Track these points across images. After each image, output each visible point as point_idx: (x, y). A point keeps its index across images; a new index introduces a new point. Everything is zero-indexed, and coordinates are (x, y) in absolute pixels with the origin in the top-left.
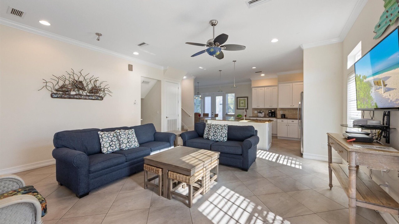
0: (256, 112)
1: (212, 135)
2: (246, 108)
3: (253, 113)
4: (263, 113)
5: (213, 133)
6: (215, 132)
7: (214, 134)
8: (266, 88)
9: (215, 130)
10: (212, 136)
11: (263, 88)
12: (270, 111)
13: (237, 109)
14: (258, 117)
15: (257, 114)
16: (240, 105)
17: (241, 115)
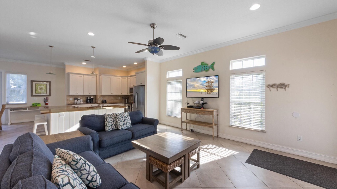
0: (71, 99)
1: (121, 124)
2: (48, 94)
3: (67, 100)
4: (82, 100)
5: (122, 123)
6: (124, 121)
7: (124, 122)
8: (85, 76)
9: (123, 119)
10: (122, 126)
11: (83, 76)
12: (89, 98)
13: (32, 95)
14: (74, 104)
15: (73, 101)
16: (37, 90)
17: (39, 104)
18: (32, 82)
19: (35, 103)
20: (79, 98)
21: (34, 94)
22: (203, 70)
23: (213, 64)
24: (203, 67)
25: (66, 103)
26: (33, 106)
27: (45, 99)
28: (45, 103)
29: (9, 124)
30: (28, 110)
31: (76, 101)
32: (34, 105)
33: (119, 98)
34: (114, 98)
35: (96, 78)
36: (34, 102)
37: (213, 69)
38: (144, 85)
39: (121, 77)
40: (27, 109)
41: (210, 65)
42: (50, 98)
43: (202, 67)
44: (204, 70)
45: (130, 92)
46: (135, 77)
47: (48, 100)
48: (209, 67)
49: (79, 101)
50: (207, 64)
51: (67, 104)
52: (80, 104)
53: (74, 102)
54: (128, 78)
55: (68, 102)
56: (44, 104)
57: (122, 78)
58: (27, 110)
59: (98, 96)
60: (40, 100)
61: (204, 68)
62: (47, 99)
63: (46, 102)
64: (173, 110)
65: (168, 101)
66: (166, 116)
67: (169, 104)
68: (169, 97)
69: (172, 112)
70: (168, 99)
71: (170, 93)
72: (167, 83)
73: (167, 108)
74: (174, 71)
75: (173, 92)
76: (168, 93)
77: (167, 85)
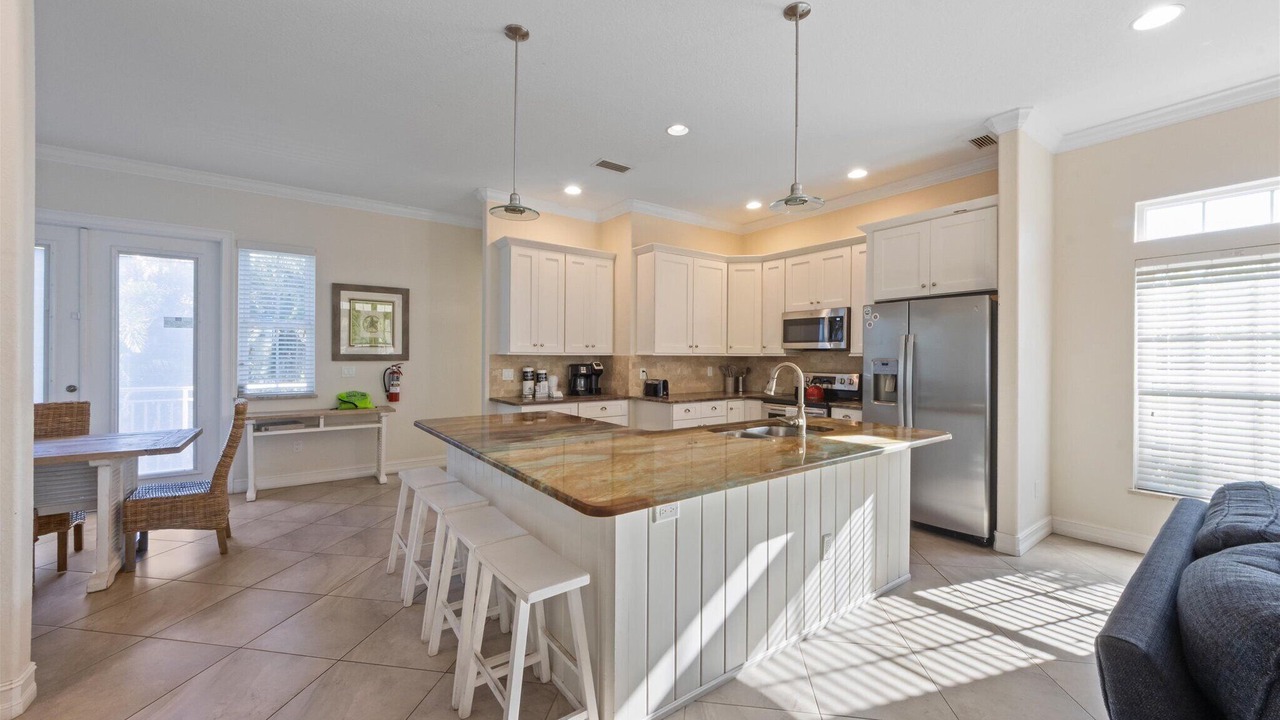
0: (509, 374)
2: (399, 351)
3: (494, 380)
4: (554, 380)
8: (570, 258)
11: (560, 257)
12: (583, 370)
13: (336, 356)
14: (520, 399)
15: (515, 387)
16: (355, 332)
17: (364, 395)
18: (337, 289)
19: (351, 395)
20: (544, 372)
21: (344, 350)
25: (487, 397)
26: (343, 406)
27: (388, 371)
28: (387, 391)
29: (251, 495)
30: (325, 425)
31: (529, 384)
32: (345, 402)
33: (710, 371)
34: (690, 369)
35: (612, 267)
36: (343, 390)
38: (993, 287)
39: (729, 262)
40: (322, 421)
42: (405, 366)
45: (786, 340)
46: (863, 247)
47: (401, 378)
49: (544, 384)
51: (491, 399)
52: (550, 400)
53: (521, 390)
54: (767, 265)
55: (494, 388)
56: (383, 395)
57: (733, 267)
58: (322, 428)
59: (627, 359)
60: (365, 379)
62: (394, 375)
63: (393, 390)
64: (1205, 457)
65: (1141, 394)
66: (1132, 493)
67: (1156, 412)
68: (1152, 367)
69: (1194, 472)
70: (1145, 385)
71: (1171, 341)
72: (1140, 274)
73: (1136, 443)
74: (1202, 196)
75: (1218, 337)
76: (1140, 341)
77: (1139, 288)
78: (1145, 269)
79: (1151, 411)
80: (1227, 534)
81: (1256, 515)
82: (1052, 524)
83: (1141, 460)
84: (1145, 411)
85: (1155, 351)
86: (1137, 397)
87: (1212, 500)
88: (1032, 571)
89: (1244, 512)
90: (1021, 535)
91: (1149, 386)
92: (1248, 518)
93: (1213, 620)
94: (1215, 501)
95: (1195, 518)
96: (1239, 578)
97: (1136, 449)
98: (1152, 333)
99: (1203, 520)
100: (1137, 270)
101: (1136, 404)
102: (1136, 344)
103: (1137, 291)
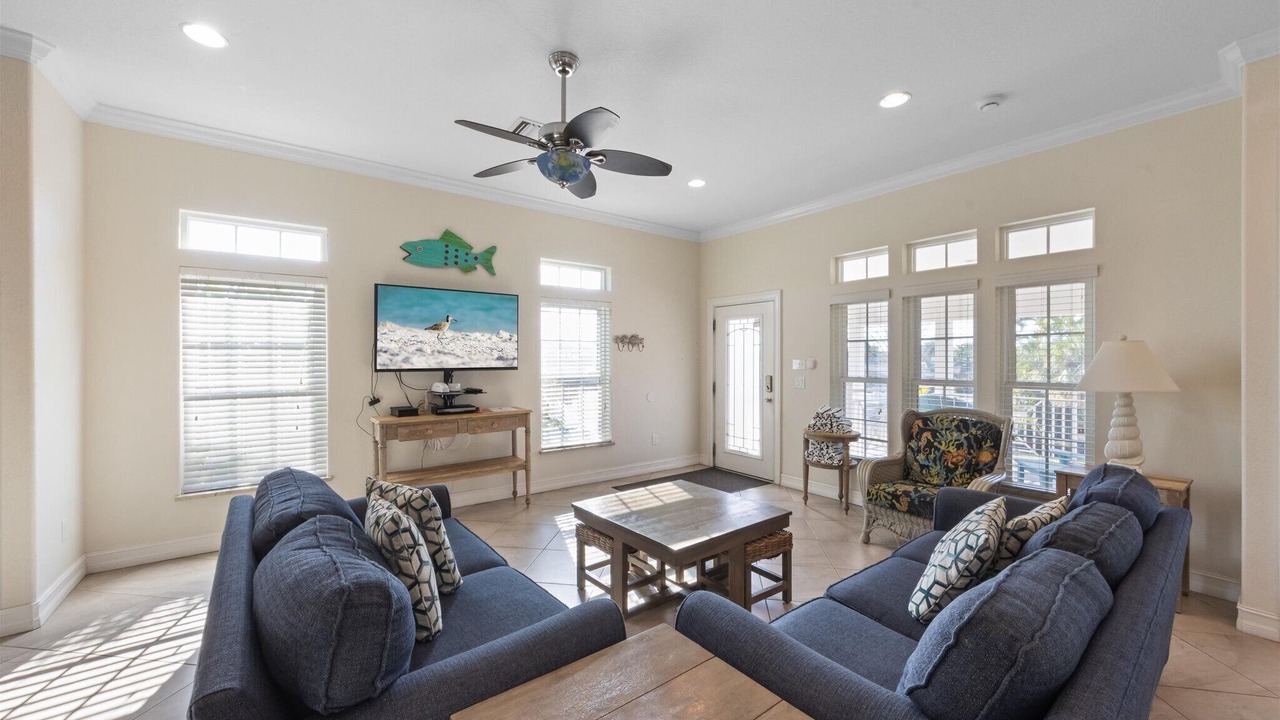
22: (452, 260)
23: (491, 251)
24: (452, 252)
37: (490, 269)
41: (477, 249)
43: (447, 252)
44: (456, 263)
48: (476, 258)
50: (471, 248)
61: (456, 257)
64: (239, 450)
65: (186, 400)
66: (179, 499)
67: (199, 416)
68: (197, 373)
69: (232, 464)
70: (190, 390)
71: (212, 348)
72: (184, 281)
73: (182, 449)
74: (236, 221)
75: (248, 346)
76: (185, 347)
77: (183, 295)
78: (188, 277)
79: (194, 416)
80: (278, 524)
81: (291, 499)
82: (86, 564)
83: (186, 464)
84: (190, 416)
85: (199, 358)
86: (182, 403)
87: (258, 492)
88: (61, 638)
89: (284, 499)
90: (40, 599)
91: (193, 392)
92: (288, 504)
93: (291, 619)
94: (261, 494)
95: (246, 515)
96: (302, 569)
97: (182, 454)
98: (193, 340)
99: (254, 515)
100: (181, 277)
101: (182, 410)
102: (181, 351)
103: (181, 298)
